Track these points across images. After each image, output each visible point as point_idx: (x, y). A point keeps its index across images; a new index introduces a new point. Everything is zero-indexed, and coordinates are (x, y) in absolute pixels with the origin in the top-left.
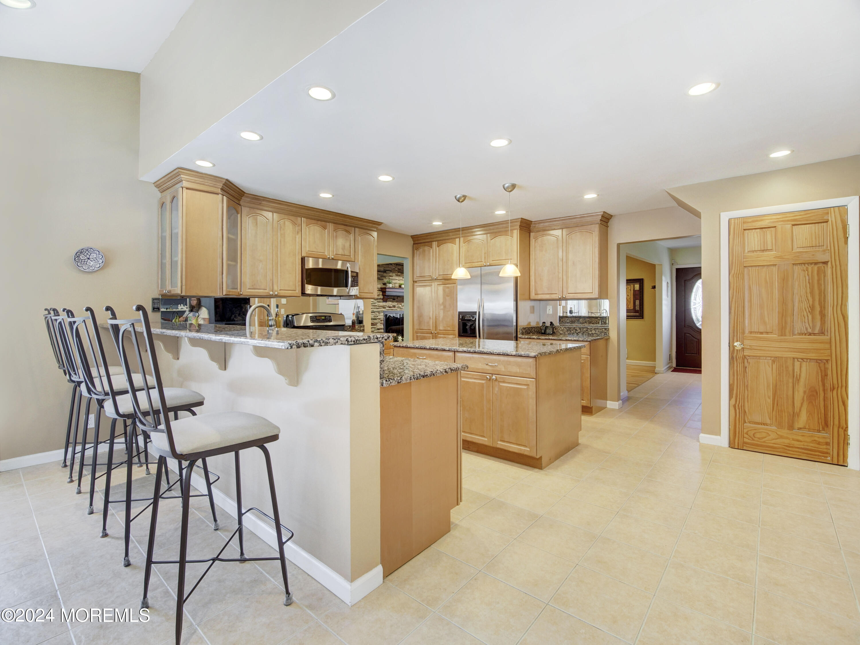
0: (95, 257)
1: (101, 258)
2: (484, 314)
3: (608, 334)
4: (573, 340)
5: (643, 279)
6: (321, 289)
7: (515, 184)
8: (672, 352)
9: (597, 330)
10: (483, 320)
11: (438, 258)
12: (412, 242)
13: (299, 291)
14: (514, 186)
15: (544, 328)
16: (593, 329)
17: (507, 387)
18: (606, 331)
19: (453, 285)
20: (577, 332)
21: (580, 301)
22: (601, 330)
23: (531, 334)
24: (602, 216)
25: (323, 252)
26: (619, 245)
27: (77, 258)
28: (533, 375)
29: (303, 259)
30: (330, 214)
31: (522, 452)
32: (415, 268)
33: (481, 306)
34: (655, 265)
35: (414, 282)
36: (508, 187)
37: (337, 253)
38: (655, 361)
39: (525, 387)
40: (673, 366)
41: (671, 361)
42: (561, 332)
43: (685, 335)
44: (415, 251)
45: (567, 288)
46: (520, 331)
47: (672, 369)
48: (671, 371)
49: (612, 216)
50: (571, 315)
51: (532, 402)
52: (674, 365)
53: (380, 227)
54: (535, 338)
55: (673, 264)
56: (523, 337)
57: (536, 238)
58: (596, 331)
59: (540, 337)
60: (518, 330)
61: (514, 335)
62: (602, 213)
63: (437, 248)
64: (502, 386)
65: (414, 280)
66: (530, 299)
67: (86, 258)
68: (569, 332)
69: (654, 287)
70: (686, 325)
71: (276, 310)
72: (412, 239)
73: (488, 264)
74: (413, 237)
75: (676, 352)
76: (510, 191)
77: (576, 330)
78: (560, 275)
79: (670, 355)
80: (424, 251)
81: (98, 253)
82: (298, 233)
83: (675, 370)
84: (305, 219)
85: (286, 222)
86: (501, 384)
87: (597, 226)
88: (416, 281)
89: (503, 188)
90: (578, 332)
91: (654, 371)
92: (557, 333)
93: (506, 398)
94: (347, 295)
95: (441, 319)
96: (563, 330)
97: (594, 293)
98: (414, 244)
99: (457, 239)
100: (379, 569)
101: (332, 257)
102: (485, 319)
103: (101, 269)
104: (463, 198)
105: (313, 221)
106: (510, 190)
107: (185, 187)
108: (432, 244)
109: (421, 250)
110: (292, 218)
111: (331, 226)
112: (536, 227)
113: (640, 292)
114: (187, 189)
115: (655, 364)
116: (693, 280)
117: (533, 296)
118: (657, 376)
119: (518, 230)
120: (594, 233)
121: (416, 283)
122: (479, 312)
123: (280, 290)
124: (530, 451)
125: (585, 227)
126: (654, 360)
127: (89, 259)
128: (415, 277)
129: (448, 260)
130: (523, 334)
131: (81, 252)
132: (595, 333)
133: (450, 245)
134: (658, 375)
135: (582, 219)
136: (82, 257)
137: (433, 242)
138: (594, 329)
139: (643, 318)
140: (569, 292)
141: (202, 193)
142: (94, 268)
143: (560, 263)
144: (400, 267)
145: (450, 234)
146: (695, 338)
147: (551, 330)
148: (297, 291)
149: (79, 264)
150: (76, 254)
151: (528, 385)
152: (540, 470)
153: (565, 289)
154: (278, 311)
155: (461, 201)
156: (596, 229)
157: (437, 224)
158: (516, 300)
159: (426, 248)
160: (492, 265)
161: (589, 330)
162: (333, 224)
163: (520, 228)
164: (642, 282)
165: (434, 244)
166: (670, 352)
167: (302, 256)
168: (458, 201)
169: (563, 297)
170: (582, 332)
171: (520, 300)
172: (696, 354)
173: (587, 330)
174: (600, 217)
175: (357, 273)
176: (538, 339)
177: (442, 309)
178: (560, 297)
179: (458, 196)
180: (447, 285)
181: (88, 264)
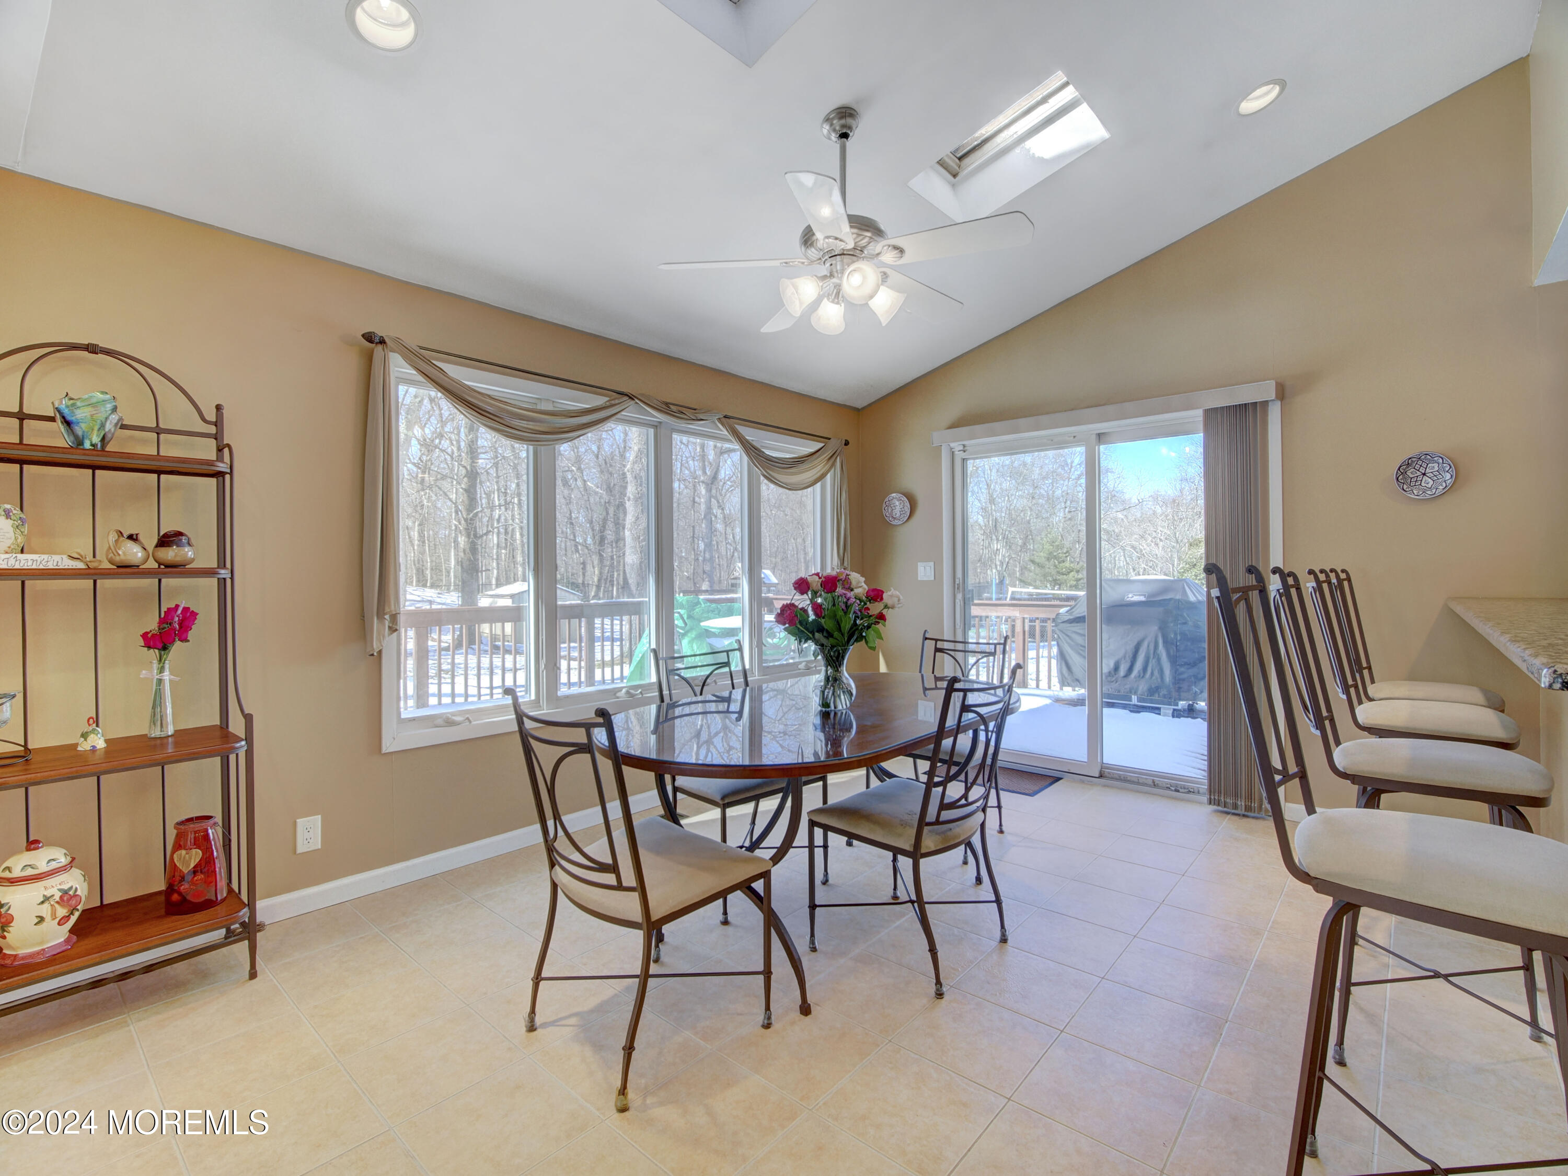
0: (1436, 469)
1: (1447, 469)
27: (1401, 477)
67: (1419, 473)
81: (1441, 461)
103: (1449, 490)
127: (1424, 474)
131: (1408, 463)
136: (1412, 473)
142: (1434, 491)
149: (1405, 487)
150: (1399, 469)
181: (1423, 484)
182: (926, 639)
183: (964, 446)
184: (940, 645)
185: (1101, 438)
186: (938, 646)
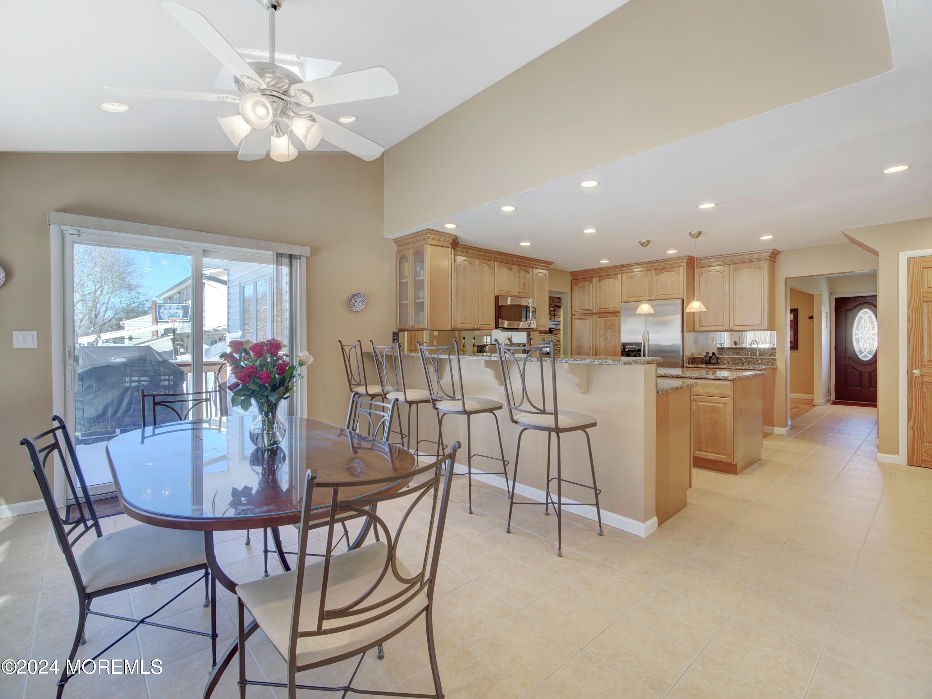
0: (360, 300)
1: (364, 301)
2: (649, 345)
3: (776, 363)
4: (743, 369)
5: (797, 309)
6: (508, 323)
7: (701, 231)
8: (830, 385)
9: (764, 360)
10: (648, 351)
11: (599, 292)
12: (571, 278)
13: (493, 325)
14: (700, 233)
15: (708, 359)
16: (759, 359)
17: (704, 405)
18: (773, 361)
19: (615, 318)
20: (742, 362)
21: (756, 332)
22: (768, 360)
23: (696, 364)
24: (771, 253)
25: (509, 290)
26: (786, 279)
27: (350, 302)
28: (731, 394)
29: (497, 298)
30: (515, 257)
31: (719, 459)
32: (574, 302)
33: (646, 338)
34: (813, 295)
35: (573, 315)
36: (694, 234)
37: (520, 292)
38: (813, 395)
39: (723, 405)
40: (832, 399)
41: (829, 394)
42: (726, 362)
43: (845, 367)
44: (574, 286)
45: (734, 319)
46: (686, 361)
47: (832, 402)
48: (831, 404)
49: (780, 252)
50: (736, 346)
51: (730, 418)
52: (833, 397)
53: (551, 266)
54: (704, 367)
55: (831, 294)
56: (691, 366)
57: (701, 274)
58: (762, 361)
59: (708, 367)
60: (685, 360)
61: (681, 364)
62: (772, 250)
63: (598, 283)
64: (699, 404)
65: (573, 313)
66: (694, 331)
68: (734, 362)
69: (811, 318)
70: (847, 357)
71: (474, 341)
72: (570, 275)
73: (653, 298)
74: (572, 273)
75: (836, 385)
76: (696, 238)
77: (741, 360)
78: (727, 309)
79: (828, 388)
80: (583, 286)
81: (363, 297)
82: (492, 275)
83: (834, 403)
84: (497, 263)
85: (485, 266)
86: (699, 403)
87: (766, 262)
88: (575, 314)
89: (689, 235)
90: (744, 362)
91: (812, 403)
92: (721, 363)
93: (704, 414)
94: (528, 328)
95: (601, 350)
96: (727, 360)
97: (762, 325)
98: (572, 280)
99: (619, 275)
100: (655, 519)
101: (517, 295)
102: (650, 350)
103: (363, 309)
104: (647, 243)
105: (503, 264)
106: (695, 236)
107: (429, 244)
108: (592, 280)
109: (580, 285)
110: (489, 262)
111: (515, 267)
112: (701, 263)
113: (795, 323)
114: (431, 245)
115: (813, 397)
116: (855, 310)
117: (697, 328)
118: (815, 409)
119: (685, 267)
120: (763, 269)
121: (575, 316)
122: (644, 343)
123: (481, 324)
124: (728, 458)
125: (754, 263)
126: (812, 392)
127: (356, 301)
128: (574, 310)
129: (610, 295)
130: (689, 363)
131: (352, 297)
132: (761, 363)
133: (611, 281)
134: (817, 407)
135: (750, 255)
136: (353, 300)
137: (593, 278)
138: (761, 359)
139: (797, 350)
140: (736, 324)
141: (439, 248)
142: (358, 309)
143: (727, 298)
144: (559, 300)
145: (612, 270)
146: (856, 370)
147: (716, 360)
148: (492, 325)
149: (349, 306)
150: (348, 298)
151: (726, 403)
152: (736, 475)
153: (731, 322)
154: (475, 342)
155: (645, 245)
156: (765, 265)
157: (604, 262)
158: (683, 332)
159: (586, 284)
160: (656, 299)
161: (755, 360)
162: (516, 266)
163: (686, 264)
164: (796, 312)
165: (595, 280)
166: (829, 384)
167: (496, 294)
168: (642, 245)
169: (730, 329)
170: (748, 362)
171: (687, 331)
172: (859, 386)
173: (752, 360)
174: (769, 254)
175: (535, 308)
176: (706, 368)
177: (603, 340)
178: (726, 329)
179: (643, 241)
180: (608, 318)
181: (355, 305)
182: (145, 396)
183: (79, 231)
184: (158, 399)
185: (205, 252)
186: (156, 401)
